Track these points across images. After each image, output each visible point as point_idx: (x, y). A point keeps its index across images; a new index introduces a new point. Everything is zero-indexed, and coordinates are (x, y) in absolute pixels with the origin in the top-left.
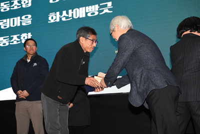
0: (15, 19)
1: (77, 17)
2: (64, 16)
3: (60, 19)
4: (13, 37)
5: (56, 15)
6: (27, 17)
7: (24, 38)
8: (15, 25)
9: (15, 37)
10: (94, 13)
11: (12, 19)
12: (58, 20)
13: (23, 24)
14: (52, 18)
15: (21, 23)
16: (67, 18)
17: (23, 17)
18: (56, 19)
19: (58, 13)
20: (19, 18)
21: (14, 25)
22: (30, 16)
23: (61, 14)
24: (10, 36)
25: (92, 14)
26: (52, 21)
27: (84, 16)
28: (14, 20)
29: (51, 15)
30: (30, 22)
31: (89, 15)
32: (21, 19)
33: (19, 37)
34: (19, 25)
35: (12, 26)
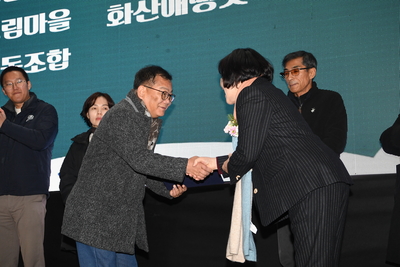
0: (35, 17)
1: (171, 14)
2: (142, 13)
3: (133, 18)
4: (30, 58)
5: (123, 10)
6: (61, 14)
7: (54, 59)
8: (35, 32)
9: (35, 58)
10: (207, 6)
11: (27, 19)
12: (128, 21)
13: (53, 29)
14: (116, 16)
15: (47, 26)
16: (148, 16)
17: (52, 15)
18: (123, 19)
19: (128, 6)
20: (43, 15)
21: (31, 31)
22: (66, 12)
23: (135, 7)
24: (23, 56)
25: (202, 8)
26: (116, 23)
27: (185, 12)
28: (31, 20)
29: (114, 9)
30: (66, 25)
31: (196, 9)
32: (47, 18)
33: (43, 58)
34: (43, 31)
35: (27, 32)
